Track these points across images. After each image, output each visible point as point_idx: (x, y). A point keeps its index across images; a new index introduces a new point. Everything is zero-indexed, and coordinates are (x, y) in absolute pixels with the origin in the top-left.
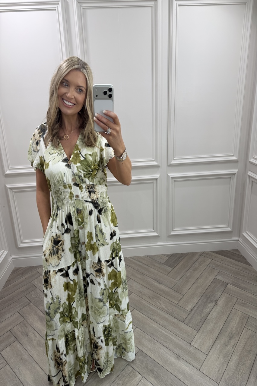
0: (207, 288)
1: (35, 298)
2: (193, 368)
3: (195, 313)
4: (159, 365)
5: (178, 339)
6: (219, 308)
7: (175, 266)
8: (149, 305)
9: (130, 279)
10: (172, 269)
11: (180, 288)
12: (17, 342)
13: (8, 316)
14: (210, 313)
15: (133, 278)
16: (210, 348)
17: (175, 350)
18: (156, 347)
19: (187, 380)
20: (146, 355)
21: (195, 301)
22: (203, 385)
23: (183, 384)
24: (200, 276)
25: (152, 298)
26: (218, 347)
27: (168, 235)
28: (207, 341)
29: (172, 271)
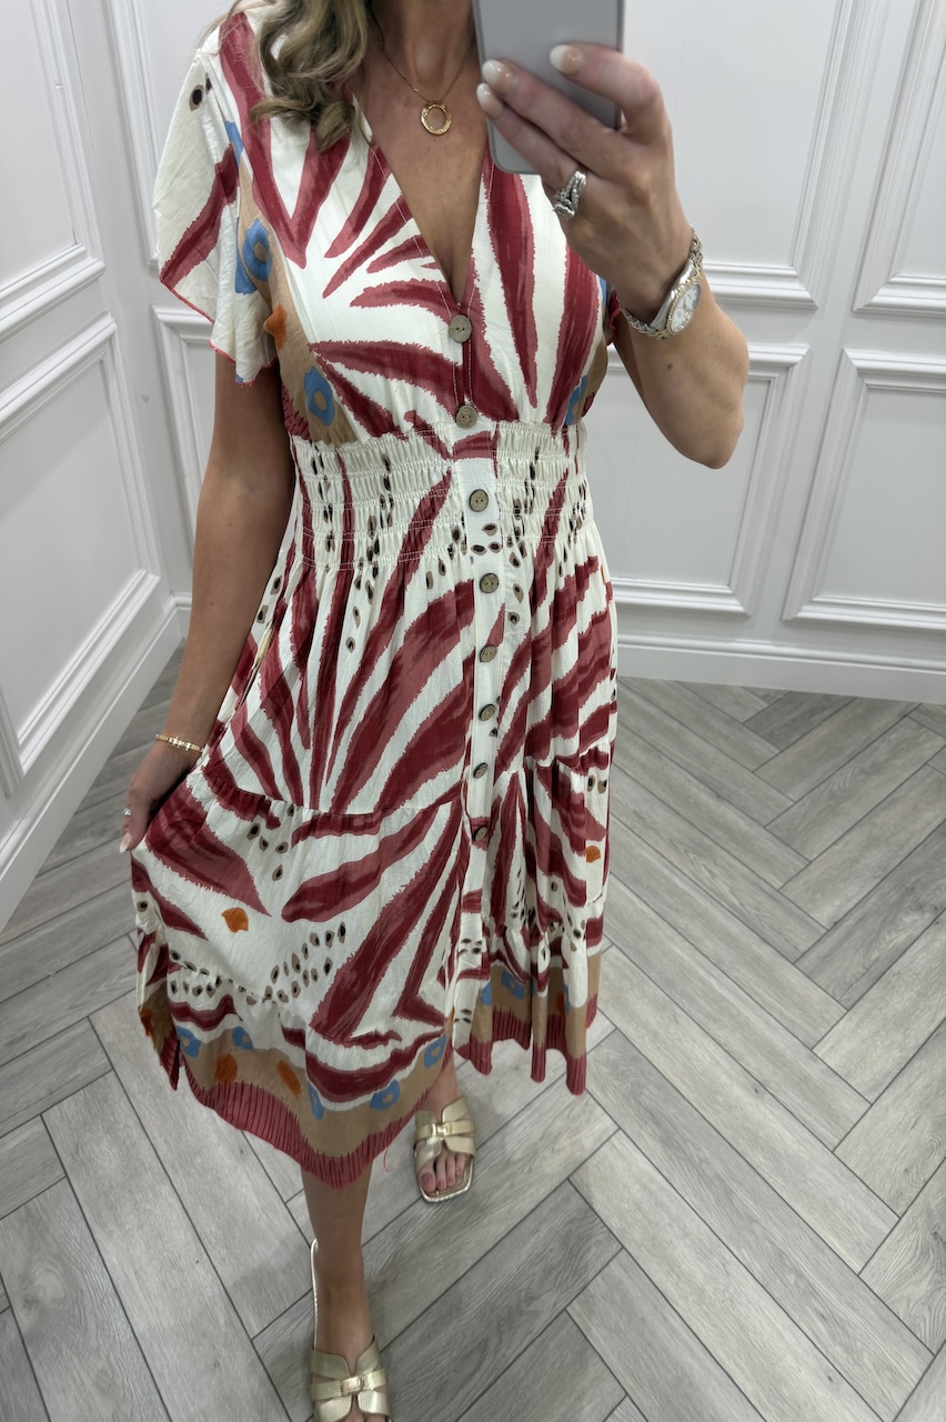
0: (903, 854)
2: (811, 1138)
3: (847, 936)
4: (682, 1098)
6: (943, 938)
7: (793, 740)
8: (666, 872)
10: (777, 751)
11: (799, 829)
14: (908, 953)
16: (889, 1080)
17: (749, 1059)
18: (680, 1033)
19: (783, 1177)
20: (636, 1053)
21: (851, 894)
22: (840, 1208)
23: (765, 1187)
24: (889, 801)
25: (681, 848)
26: (920, 1084)
27: (784, 618)
28: (879, 1052)
29: (777, 760)
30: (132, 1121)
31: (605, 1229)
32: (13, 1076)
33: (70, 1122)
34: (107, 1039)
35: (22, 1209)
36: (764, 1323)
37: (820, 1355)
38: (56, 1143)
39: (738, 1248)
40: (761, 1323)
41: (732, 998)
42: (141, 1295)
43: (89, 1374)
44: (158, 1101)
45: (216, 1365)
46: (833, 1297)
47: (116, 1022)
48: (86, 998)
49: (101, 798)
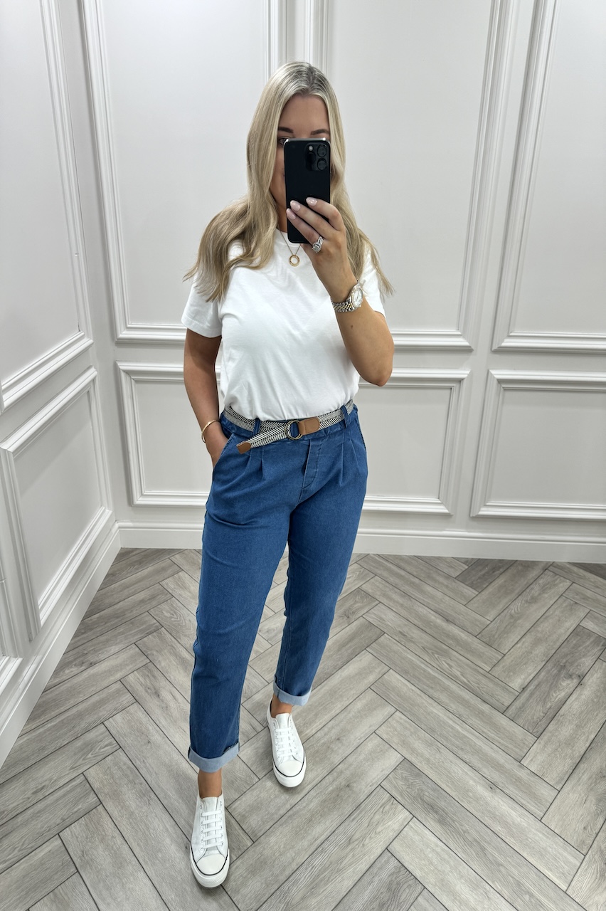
0: (557, 647)
1: (171, 617)
2: (526, 813)
3: (532, 695)
4: (448, 796)
5: (492, 748)
6: (587, 692)
7: (485, 586)
8: (423, 666)
9: (377, 602)
10: (477, 593)
11: (496, 637)
12: (136, 705)
13: (114, 649)
14: (567, 702)
15: (384, 601)
16: (567, 776)
17: (485, 770)
18: (442, 758)
19: (513, 837)
20: (418, 771)
21: (530, 671)
22: (549, 853)
23: (504, 845)
24: (544, 617)
25: (430, 651)
26: (585, 777)
27: (471, 515)
28: (559, 760)
29: (478, 598)
30: (117, 834)
31: (413, 877)
32: (38, 813)
33: (77, 837)
34: (96, 785)
35: (51, 894)
38: (69, 851)
39: (493, 882)
41: (469, 736)
44: (131, 821)
46: (551, 905)
47: (101, 775)
48: (81, 761)
49: (80, 643)
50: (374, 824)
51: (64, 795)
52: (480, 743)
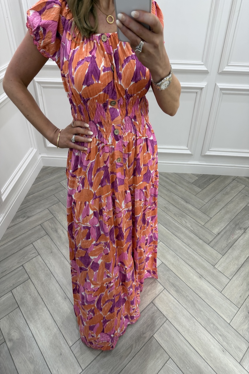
0: (235, 215)
1: (64, 198)
2: (215, 289)
3: (222, 237)
4: (181, 280)
5: (202, 260)
6: (247, 236)
7: (205, 187)
8: (174, 222)
10: (201, 190)
11: (208, 210)
12: (47, 236)
13: (39, 211)
14: (238, 240)
16: (234, 273)
17: (198, 269)
18: (179, 263)
19: (208, 299)
20: (168, 268)
21: (222, 226)
22: (223, 307)
23: (204, 302)
24: (231, 201)
25: (177, 216)
26: (243, 274)
27: (202, 155)
28: (231, 266)
29: (201, 192)
30: (36, 292)
31: (162, 314)
32: (3, 281)
33: (19, 292)
34: (28, 271)
35: (7, 316)
36: (205, 337)
37: (220, 345)
38: (15, 298)
39: (197, 318)
40: (204, 337)
41: (192, 254)
42: (40, 337)
43: (27, 358)
44: (42, 286)
45: (61, 354)
46: (223, 330)
47: (30, 266)
48: (22, 260)
49: (24, 208)
50: (147, 291)
51: (14, 274)
52: (196, 257)
